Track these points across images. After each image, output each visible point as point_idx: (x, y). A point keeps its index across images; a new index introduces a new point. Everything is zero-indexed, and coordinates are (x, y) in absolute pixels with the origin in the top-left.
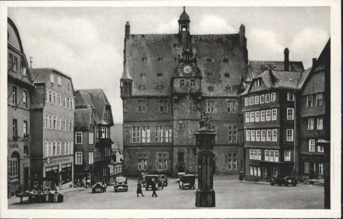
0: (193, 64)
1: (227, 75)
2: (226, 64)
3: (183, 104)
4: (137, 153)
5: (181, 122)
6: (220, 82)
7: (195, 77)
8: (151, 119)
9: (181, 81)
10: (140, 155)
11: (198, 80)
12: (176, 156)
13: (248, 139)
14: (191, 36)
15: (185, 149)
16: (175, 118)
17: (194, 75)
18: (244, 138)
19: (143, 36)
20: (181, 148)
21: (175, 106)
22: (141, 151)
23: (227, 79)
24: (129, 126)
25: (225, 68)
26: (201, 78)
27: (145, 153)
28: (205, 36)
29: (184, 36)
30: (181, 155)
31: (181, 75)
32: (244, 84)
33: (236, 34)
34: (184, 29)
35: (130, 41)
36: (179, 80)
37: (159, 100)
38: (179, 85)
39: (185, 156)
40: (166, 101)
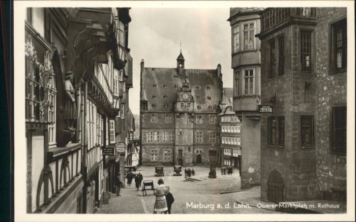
0: (189, 93)
1: (209, 98)
2: (209, 90)
3: (182, 119)
4: (151, 150)
5: (181, 130)
6: (205, 103)
7: (191, 101)
8: (160, 127)
9: (182, 104)
10: (153, 151)
11: (192, 103)
12: (177, 152)
13: (223, 142)
14: (185, 70)
15: (183, 148)
16: (177, 127)
17: (189, 100)
18: (221, 141)
19: (153, 69)
20: (180, 147)
21: (177, 119)
22: (154, 148)
23: (209, 101)
24: (146, 131)
25: (208, 93)
26: (194, 102)
27: (156, 149)
28: (195, 70)
29: (181, 70)
30: (180, 151)
31: (182, 100)
32: (221, 106)
33: (215, 70)
34: (181, 66)
35: (144, 73)
36: (180, 103)
37: (166, 115)
38: (180, 106)
39: (183, 152)
40: (170, 116)
